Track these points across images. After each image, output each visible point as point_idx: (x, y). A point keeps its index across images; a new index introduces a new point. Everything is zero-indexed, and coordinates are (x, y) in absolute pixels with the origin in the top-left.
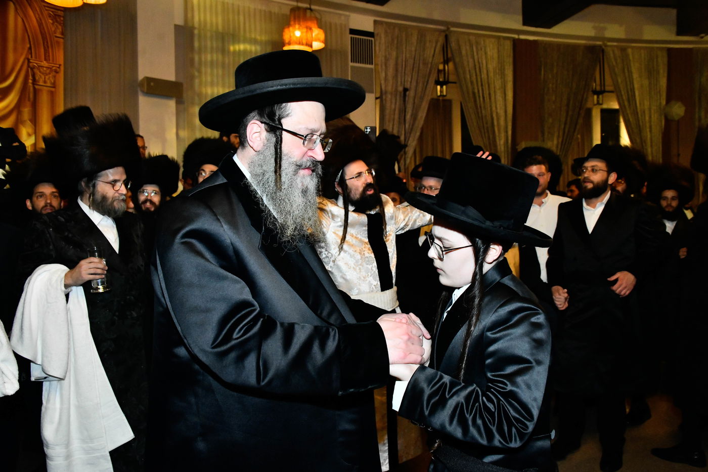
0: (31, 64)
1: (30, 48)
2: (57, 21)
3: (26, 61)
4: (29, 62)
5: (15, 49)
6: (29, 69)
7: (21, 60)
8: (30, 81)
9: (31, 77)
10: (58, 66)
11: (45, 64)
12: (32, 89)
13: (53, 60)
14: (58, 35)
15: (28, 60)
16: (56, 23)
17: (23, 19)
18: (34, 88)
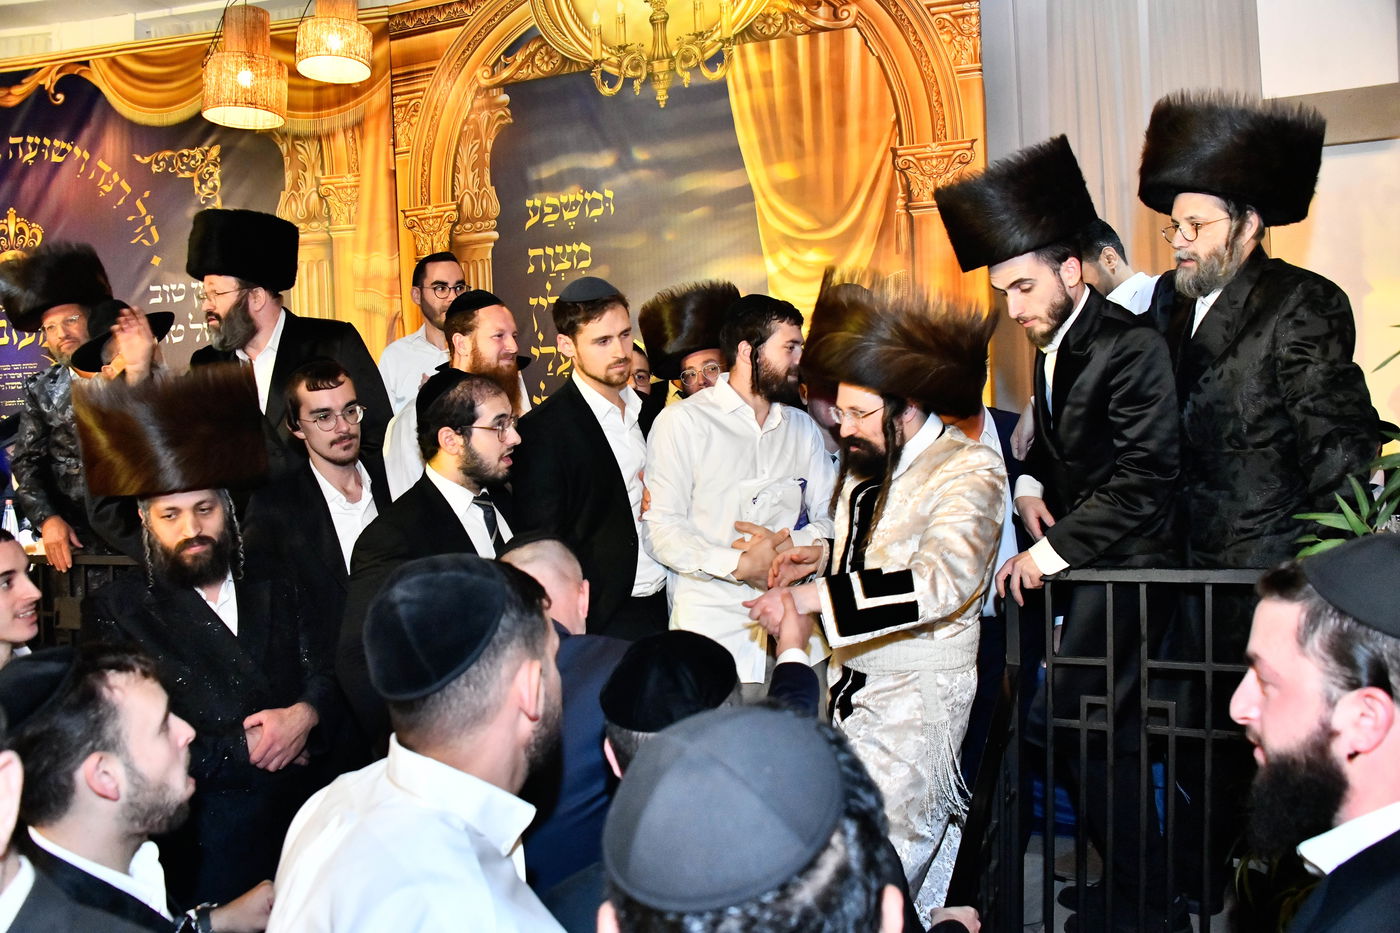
0: (899, 161)
1: (898, 121)
2: (961, 33)
3: (890, 156)
4: (895, 155)
5: (863, 136)
6: (897, 172)
7: (879, 157)
8: (900, 203)
9: (900, 194)
10: (969, 145)
11: (935, 149)
12: (903, 220)
13: (955, 135)
14: (964, 67)
15: (894, 151)
16: (958, 38)
17: (879, 59)
18: (910, 218)
